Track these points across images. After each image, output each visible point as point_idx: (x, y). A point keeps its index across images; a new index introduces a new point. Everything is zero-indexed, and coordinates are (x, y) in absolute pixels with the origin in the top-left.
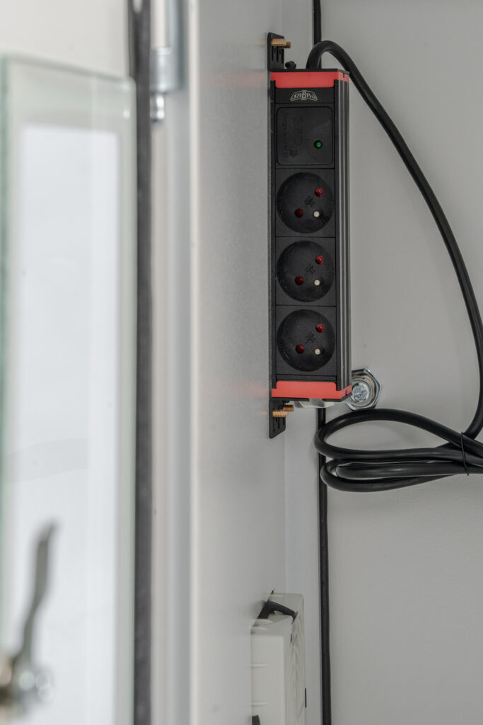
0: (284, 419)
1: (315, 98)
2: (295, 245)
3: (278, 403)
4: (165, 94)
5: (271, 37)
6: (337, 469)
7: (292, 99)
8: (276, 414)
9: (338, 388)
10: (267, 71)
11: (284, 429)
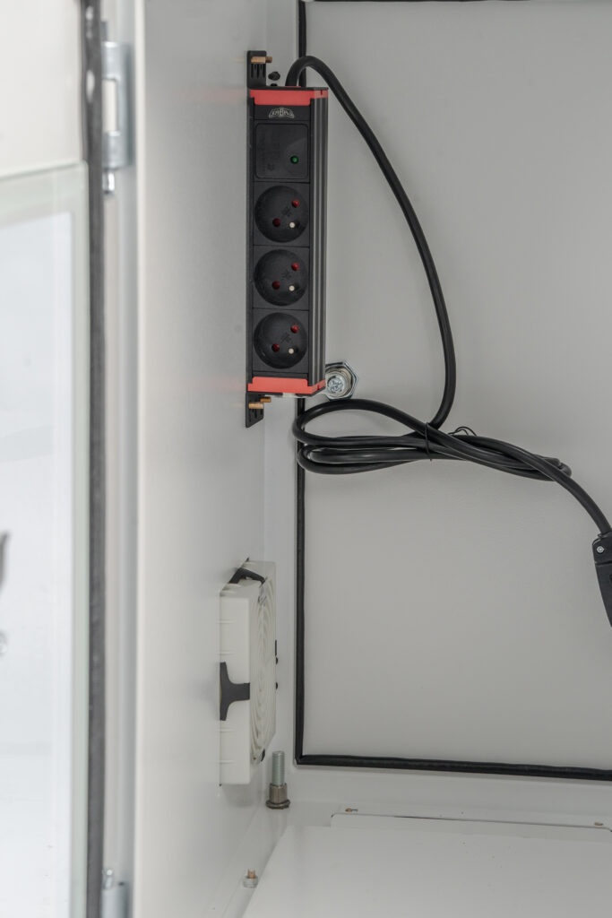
0: (262, 411)
1: (292, 115)
2: (273, 252)
3: (254, 396)
4: (115, 170)
5: (250, 55)
6: (311, 454)
7: (270, 116)
8: (252, 406)
9: (309, 384)
10: (246, 88)
11: (262, 418)
